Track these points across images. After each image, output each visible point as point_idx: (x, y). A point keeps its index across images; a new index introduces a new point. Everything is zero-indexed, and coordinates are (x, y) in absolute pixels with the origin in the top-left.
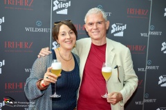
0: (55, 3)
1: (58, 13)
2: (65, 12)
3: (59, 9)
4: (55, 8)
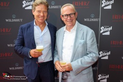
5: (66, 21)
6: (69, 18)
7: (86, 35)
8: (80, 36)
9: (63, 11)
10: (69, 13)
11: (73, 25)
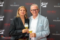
0: (42, 3)
1: (43, 7)
2: (45, 6)
3: (43, 6)
4: (42, 5)
5: (33, 13)
6: (35, 12)
7: (43, 22)
8: (40, 22)
9: (32, 8)
10: (35, 9)
11: (37, 15)
